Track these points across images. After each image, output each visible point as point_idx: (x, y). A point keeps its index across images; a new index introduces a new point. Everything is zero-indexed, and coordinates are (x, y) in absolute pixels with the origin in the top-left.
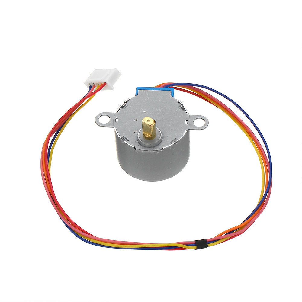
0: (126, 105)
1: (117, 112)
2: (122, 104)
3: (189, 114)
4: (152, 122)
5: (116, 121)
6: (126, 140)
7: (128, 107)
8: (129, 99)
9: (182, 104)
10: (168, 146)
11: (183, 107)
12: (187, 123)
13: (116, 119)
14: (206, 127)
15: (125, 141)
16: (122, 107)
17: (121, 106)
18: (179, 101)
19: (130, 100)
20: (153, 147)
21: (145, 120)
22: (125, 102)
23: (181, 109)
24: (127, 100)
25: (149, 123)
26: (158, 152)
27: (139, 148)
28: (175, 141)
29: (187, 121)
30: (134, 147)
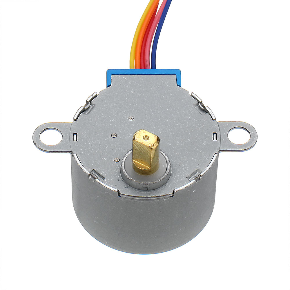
0: (91, 106)
1: (75, 120)
2: (83, 104)
3: (217, 120)
4: (152, 140)
5: (75, 139)
6: (99, 177)
7: (95, 110)
8: (95, 94)
9: (200, 101)
10: (184, 187)
11: (203, 106)
12: (215, 138)
13: (75, 135)
14: (254, 145)
15: (97, 180)
16: (83, 111)
17: (82, 108)
18: (193, 95)
19: (96, 96)
20: (155, 190)
21: (140, 138)
22: (88, 100)
23: (200, 111)
24: (91, 97)
25: (148, 143)
26: (165, 200)
27: (126, 192)
28: (197, 175)
29: (215, 135)
30: (116, 191)
